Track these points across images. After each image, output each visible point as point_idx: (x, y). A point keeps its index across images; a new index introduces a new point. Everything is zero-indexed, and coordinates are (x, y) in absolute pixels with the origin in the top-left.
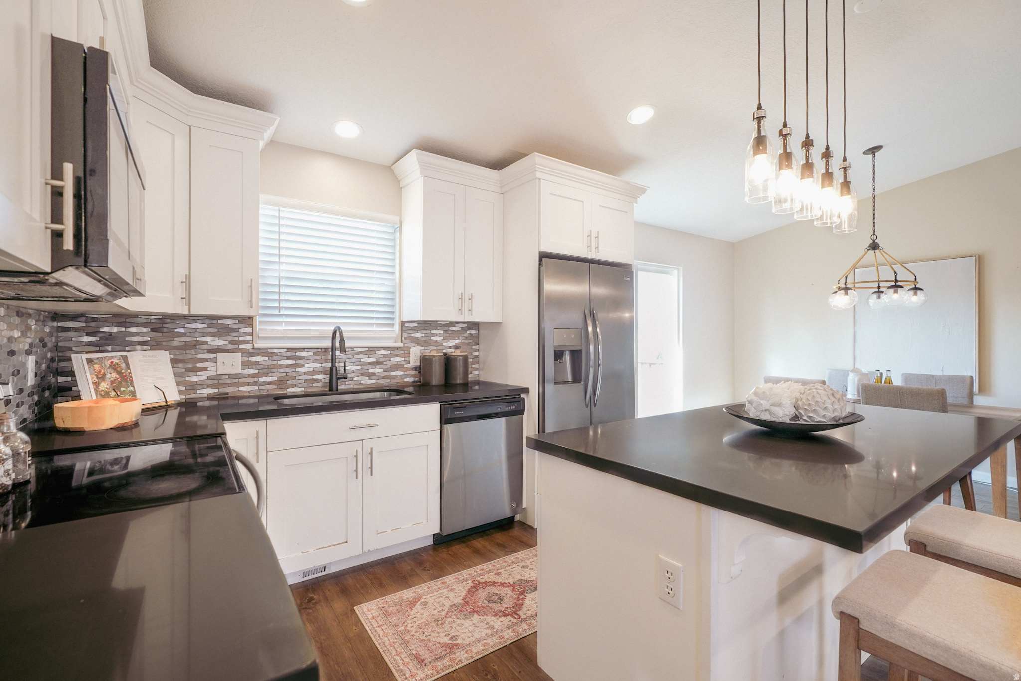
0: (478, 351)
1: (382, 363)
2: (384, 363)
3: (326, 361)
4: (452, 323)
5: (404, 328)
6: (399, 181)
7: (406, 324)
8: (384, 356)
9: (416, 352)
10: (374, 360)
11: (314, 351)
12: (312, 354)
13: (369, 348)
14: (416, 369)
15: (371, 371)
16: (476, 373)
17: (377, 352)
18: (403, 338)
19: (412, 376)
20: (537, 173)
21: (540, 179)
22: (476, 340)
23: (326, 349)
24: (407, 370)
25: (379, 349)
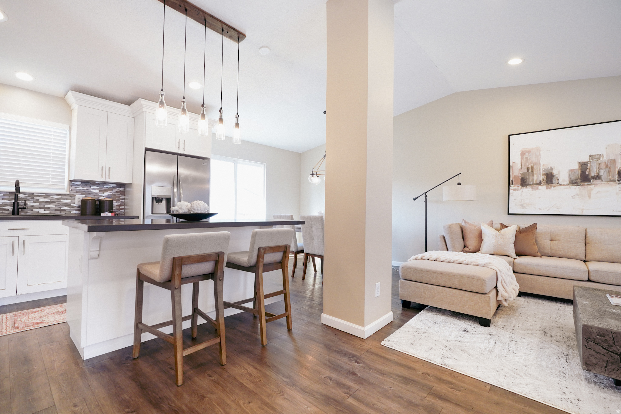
0: (124, 199)
1: (54, 202)
2: (56, 202)
3: (12, 199)
4: (107, 183)
5: (71, 184)
6: (70, 106)
7: (73, 182)
8: (56, 199)
9: (79, 198)
10: (49, 200)
11: (4, 193)
12: (2, 195)
13: (45, 194)
14: (79, 206)
15: (45, 206)
16: (123, 211)
17: (51, 196)
18: (71, 190)
19: (76, 210)
20: (144, 109)
21: (146, 112)
22: (123, 193)
23: (11, 193)
24: (73, 207)
25: (52, 195)
